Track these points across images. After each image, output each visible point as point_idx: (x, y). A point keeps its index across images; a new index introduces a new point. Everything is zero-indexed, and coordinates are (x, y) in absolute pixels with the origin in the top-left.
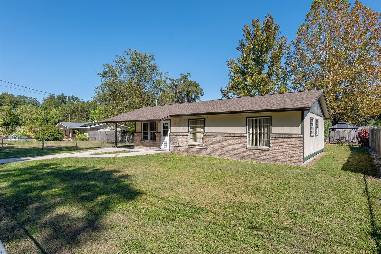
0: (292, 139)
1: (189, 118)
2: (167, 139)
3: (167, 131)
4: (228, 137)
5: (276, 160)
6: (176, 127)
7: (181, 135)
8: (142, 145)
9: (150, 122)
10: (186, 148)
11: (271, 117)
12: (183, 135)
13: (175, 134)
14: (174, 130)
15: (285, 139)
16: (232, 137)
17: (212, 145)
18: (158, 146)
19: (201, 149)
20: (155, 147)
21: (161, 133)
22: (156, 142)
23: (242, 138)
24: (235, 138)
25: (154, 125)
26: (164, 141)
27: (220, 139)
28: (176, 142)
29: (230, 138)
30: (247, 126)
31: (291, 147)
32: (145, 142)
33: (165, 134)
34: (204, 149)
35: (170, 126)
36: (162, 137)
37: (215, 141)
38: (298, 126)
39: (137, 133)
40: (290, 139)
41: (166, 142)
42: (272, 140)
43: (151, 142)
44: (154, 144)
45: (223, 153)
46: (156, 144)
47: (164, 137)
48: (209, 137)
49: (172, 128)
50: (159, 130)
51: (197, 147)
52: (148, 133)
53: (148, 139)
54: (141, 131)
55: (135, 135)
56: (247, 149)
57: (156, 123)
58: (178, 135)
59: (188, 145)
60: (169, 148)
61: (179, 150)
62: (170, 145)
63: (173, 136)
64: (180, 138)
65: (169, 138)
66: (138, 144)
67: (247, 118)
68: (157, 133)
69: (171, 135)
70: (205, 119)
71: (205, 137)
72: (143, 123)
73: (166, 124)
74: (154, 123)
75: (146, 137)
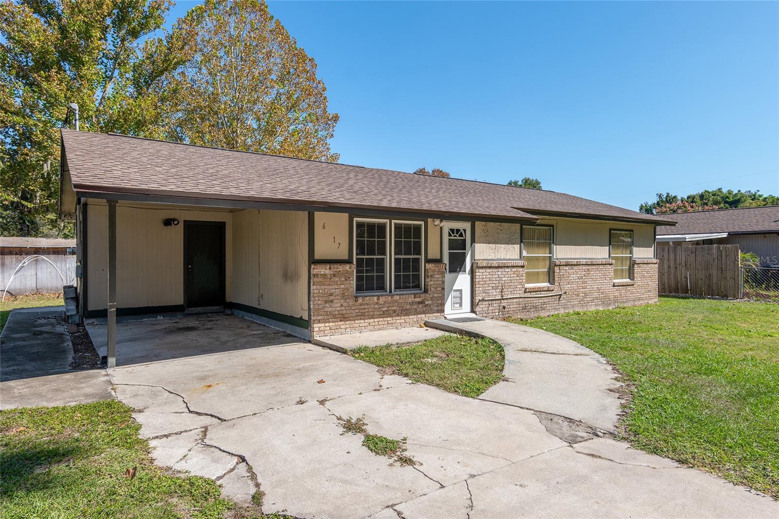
0: (648, 266)
2: (463, 281)
3: (464, 256)
4: (592, 267)
6: (489, 243)
7: (508, 267)
8: (362, 316)
9: (394, 221)
10: (521, 300)
11: (633, 231)
12: (514, 267)
13: (495, 264)
14: (483, 251)
15: (645, 266)
17: (569, 286)
18: (435, 308)
19: (550, 298)
20: (424, 313)
21: (439, 261)
23: (607, 267)
24: (601, 267)
25: (410, 236)
26: (454, 289)
27: (582, 272)
28: (497, 288)
29: (594, 267)
30: (609, 244)
31: (650, 277)
32: (382, 300)
33: (457, 264)
34: (555, 297)
35: (473, 241)
36: (448, 276)
37: (573, 274)
39: (335, 266)
41: (461, 291)
42: (636, 269)
43: (408, 297)
44: (419, 303)
45: (585, 299)
46: (427, 303)
47: (453, 275)
48: (565, 268)
49: (478, 246)
50: (433, 253)
51: (543, 294)
52: (381, 263)
53: (382, 287)
54: (347, 258)
55: (315, 276)
56: (614, 286)
57: (420, 225)
58: (501, 267)
59: (525, 292)
60: (469, 310)
61: (504, 307)
62: (478, 298)
63: (488, 270)
64: (506, 275)
65: (469, 277)
66: (334, 317)
67: (610, 230)
68: (428, 261)
69: (481, 268)
70: (553, 225)
71: (556, 270)
72: (357, 224)
73: (453, 231)
74: (410, 226)
75: (370, 280)
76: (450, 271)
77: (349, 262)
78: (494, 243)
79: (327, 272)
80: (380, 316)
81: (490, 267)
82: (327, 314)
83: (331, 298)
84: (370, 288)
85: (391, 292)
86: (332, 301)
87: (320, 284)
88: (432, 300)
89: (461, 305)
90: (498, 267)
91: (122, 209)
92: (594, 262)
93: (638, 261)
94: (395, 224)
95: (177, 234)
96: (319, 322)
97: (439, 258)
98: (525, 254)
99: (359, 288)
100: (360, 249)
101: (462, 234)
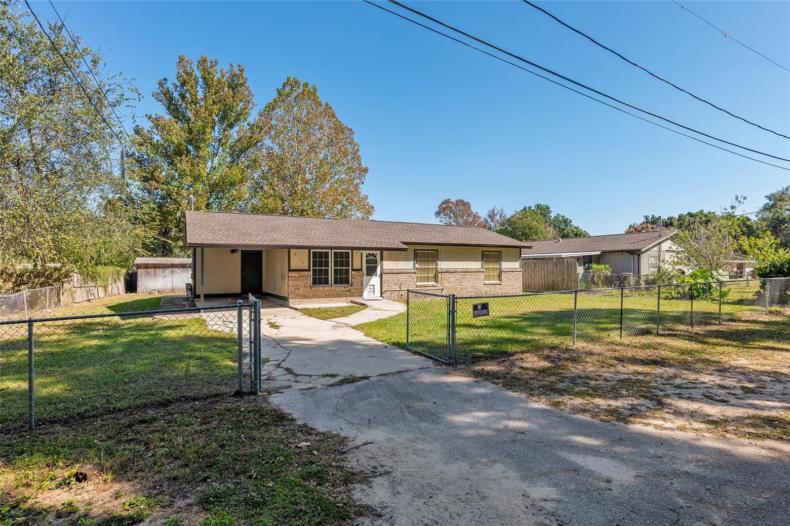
0: (516, 273)
1: (416, 248)
2: (375, 280)
3: (376, 267)
4: (467, 273)
6: (393, 260)
7: (404, 273)
8: (315, 296)
11: (501, 252)
12: (408, 273)
13: (395, 271)
14: (388, 265)
15: (511, 273)
16: (471, 273)
17: (449, 284)
18: (358, 294)
19: (435, 290)
20: (350, 296)
21: (361, 270)
22: (352, 288)
23: (480, 273)
24: (474, 273)
25: (343, 257)
26: (369, 284)
27: (459, 276)
28: (397, 284)
30: (482, 260)
31: (516, 279)
32: (325, 289)
33: (371, 271)
34: (439, 290)
35: (382, 259)
36: (365, 278)
37: (452, 278)
38: (518, 261)
39: (301, 272)
40: (514, 273)
41: (374, 285)
42: (503, 274)
43: (341, 288)
44: (347, 291)
46: (352, 291)
47: (369, 277)
48: (445, 274)
49: (385, 262)
50: (357, 265)
51: (429, 288)
52: (327, 271)
53: (326, 282)
54: (307, 268)
55: (291, 277)
56: (484, 284)
57: (349, 253)
58: (400, 273)
59: (416, 287)
60: (379, 295)
61: (402, 295)
62: (384, 290)
63: (391, 275)
64: (402, 278)
65: (379, 279)
66: (300, 296)
67: (483, 252)
68: (353, 270)
69: (387, 273)
70: (437, 250)
71: (440, 275)
72: (313, 252)
73: (370, 254)
74: (343, 252)
75: (320, 279)
76: (367, 275)
77: (309, 270)
78: (396, 260)
79: (296, 275)
80: (324, 297)
81: (392, 273)
82: (296, 294)
83: (298, 287)
84: (320, 283)
85: (331, 285)
86: (299, 289)
87: (293, 280)
88: (355, 289)
89: (374, 293)
90: (397, 273)
91: (205, 249)
92: (468, 270)
93: (504, 270)
94: (334, 252)
95: (238, 256)
96: (292, 298)
97: (361, 268)
98: (417, 266)
99: (314, 283)
100: (315, 264)
101: (375, 257)
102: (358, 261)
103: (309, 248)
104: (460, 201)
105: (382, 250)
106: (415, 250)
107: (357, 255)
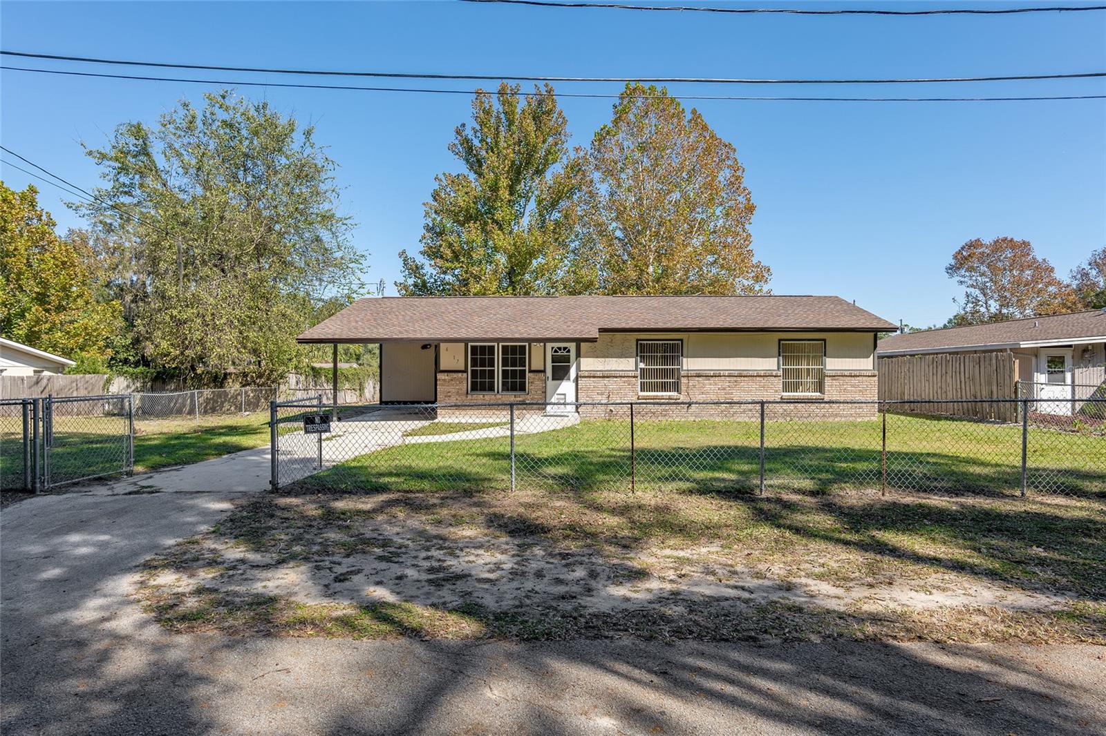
0: (860, 378)
1: (640, 337)
2: (567, 387)
3: (568, 368)
4: (742, 378)
5: (836, 415)
6: (597, 357)
7: (616, 377)
8: (472, 407)
9: (500, 344)
11: (825, 340)
12: (624, 377)
13: (599, 374)
14: (588, 364)
15: (850, 378)
16: (751, 378)
18: (534, 406)
19: (675, 406)
21: (544, 371)
22: (528, 397)
23: (773, 378)
24: (760, 379)
25: (516, 353)
26: (557, 392)
27: (726, 383)
28: (602, 394)
29: (746, 379)
30: (779, 355)
31: (860, 391)
32: (489, 397)
33: (560, 373)
34: (682, 405)
35: (578, 355)
36: (550, 383)
37: (711, 385)
38: (868, 357)
40: (858, 378)
41: (565, 395)
42: (828, 381)
43: (511, 397)
46: (528, 402)
47: (556, 382)
48: (697, 379)
49: (582, 360)
50: (537, 365)
52: (492, 373)
53: (491, 388)
54: (463, 369)
56: (781, 398)
57: (525, 346)
58: (608, 377)
59: (638, 399)
60: (573, 409)
61: (611, 410)
62: (581, 402)
63: (592, 379)
64: (612, 384)
65: (574, 384)
66: (452, 406)
67: (780, 340)
68: (531, 371)
69: (585, 377)
70: (682, 340)
71: (684, 380)
72: (472, 346)
73: (560, 349)
74: (516, 346)
75: (483, 384)
76: (553, 379)
77: (465, 371)
78: (604, 357)
79: (447, 378)
81: (594, 377)
82: (447, 404)
83: (449, 394)
84: (483, 389)
85: (498, 392)
86: (450, 396)
87: (443, 385)
88: (532, 399)
90: (604, 377)
91: (339, 345)
92: (745, 373)
94: (503, 346)
96: (441, 408)
97: (543, 369)
98: (642, 366)
99: (474, 388)
100: (474, 363)
101: (569, 351)
102: (539, 358)
103: (466, 341)
104: (1005, 240)
105: (578, 341)
106: (638, 340)
107: (537, 349)
